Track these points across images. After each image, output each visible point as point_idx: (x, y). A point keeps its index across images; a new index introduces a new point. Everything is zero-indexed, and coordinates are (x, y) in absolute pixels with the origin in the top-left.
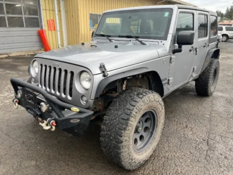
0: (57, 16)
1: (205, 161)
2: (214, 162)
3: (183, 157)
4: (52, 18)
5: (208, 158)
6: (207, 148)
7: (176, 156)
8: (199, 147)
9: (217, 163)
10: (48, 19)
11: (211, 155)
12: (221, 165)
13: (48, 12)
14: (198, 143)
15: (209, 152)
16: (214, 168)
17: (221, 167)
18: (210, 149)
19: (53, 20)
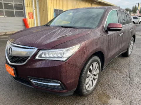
0: (34, 10)
1: (129, 85)
2: (134, 86)
3: (117, 84)
4: (31, 12)
5: (131, 84)
6: (129, 79)
7: (113, 83)
8: (125, 79)
9: (136, 86)
10: (29, 12)
11: (132, 83)
12: (138, 87)
13: (29, 8)
14: (124, 77)
15: (131, 81)
16: (134, 89)
17: (138, 88)
18: (131, 80)
19: (32, 13)
